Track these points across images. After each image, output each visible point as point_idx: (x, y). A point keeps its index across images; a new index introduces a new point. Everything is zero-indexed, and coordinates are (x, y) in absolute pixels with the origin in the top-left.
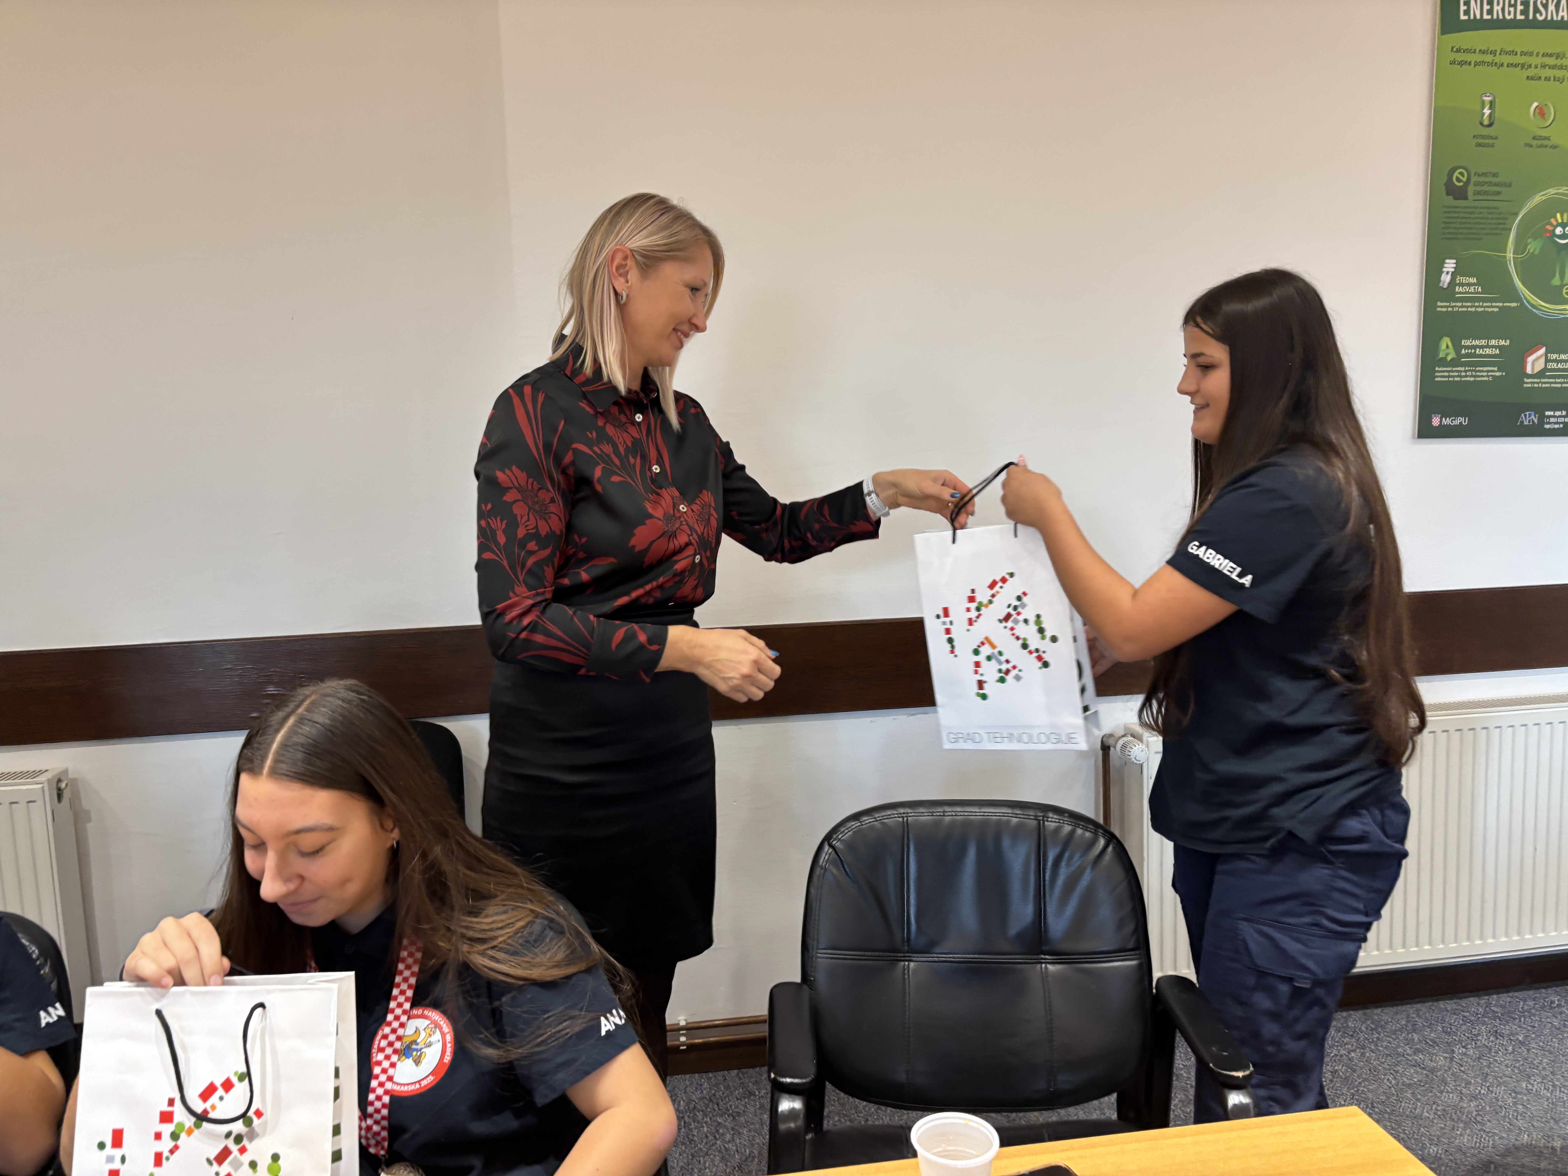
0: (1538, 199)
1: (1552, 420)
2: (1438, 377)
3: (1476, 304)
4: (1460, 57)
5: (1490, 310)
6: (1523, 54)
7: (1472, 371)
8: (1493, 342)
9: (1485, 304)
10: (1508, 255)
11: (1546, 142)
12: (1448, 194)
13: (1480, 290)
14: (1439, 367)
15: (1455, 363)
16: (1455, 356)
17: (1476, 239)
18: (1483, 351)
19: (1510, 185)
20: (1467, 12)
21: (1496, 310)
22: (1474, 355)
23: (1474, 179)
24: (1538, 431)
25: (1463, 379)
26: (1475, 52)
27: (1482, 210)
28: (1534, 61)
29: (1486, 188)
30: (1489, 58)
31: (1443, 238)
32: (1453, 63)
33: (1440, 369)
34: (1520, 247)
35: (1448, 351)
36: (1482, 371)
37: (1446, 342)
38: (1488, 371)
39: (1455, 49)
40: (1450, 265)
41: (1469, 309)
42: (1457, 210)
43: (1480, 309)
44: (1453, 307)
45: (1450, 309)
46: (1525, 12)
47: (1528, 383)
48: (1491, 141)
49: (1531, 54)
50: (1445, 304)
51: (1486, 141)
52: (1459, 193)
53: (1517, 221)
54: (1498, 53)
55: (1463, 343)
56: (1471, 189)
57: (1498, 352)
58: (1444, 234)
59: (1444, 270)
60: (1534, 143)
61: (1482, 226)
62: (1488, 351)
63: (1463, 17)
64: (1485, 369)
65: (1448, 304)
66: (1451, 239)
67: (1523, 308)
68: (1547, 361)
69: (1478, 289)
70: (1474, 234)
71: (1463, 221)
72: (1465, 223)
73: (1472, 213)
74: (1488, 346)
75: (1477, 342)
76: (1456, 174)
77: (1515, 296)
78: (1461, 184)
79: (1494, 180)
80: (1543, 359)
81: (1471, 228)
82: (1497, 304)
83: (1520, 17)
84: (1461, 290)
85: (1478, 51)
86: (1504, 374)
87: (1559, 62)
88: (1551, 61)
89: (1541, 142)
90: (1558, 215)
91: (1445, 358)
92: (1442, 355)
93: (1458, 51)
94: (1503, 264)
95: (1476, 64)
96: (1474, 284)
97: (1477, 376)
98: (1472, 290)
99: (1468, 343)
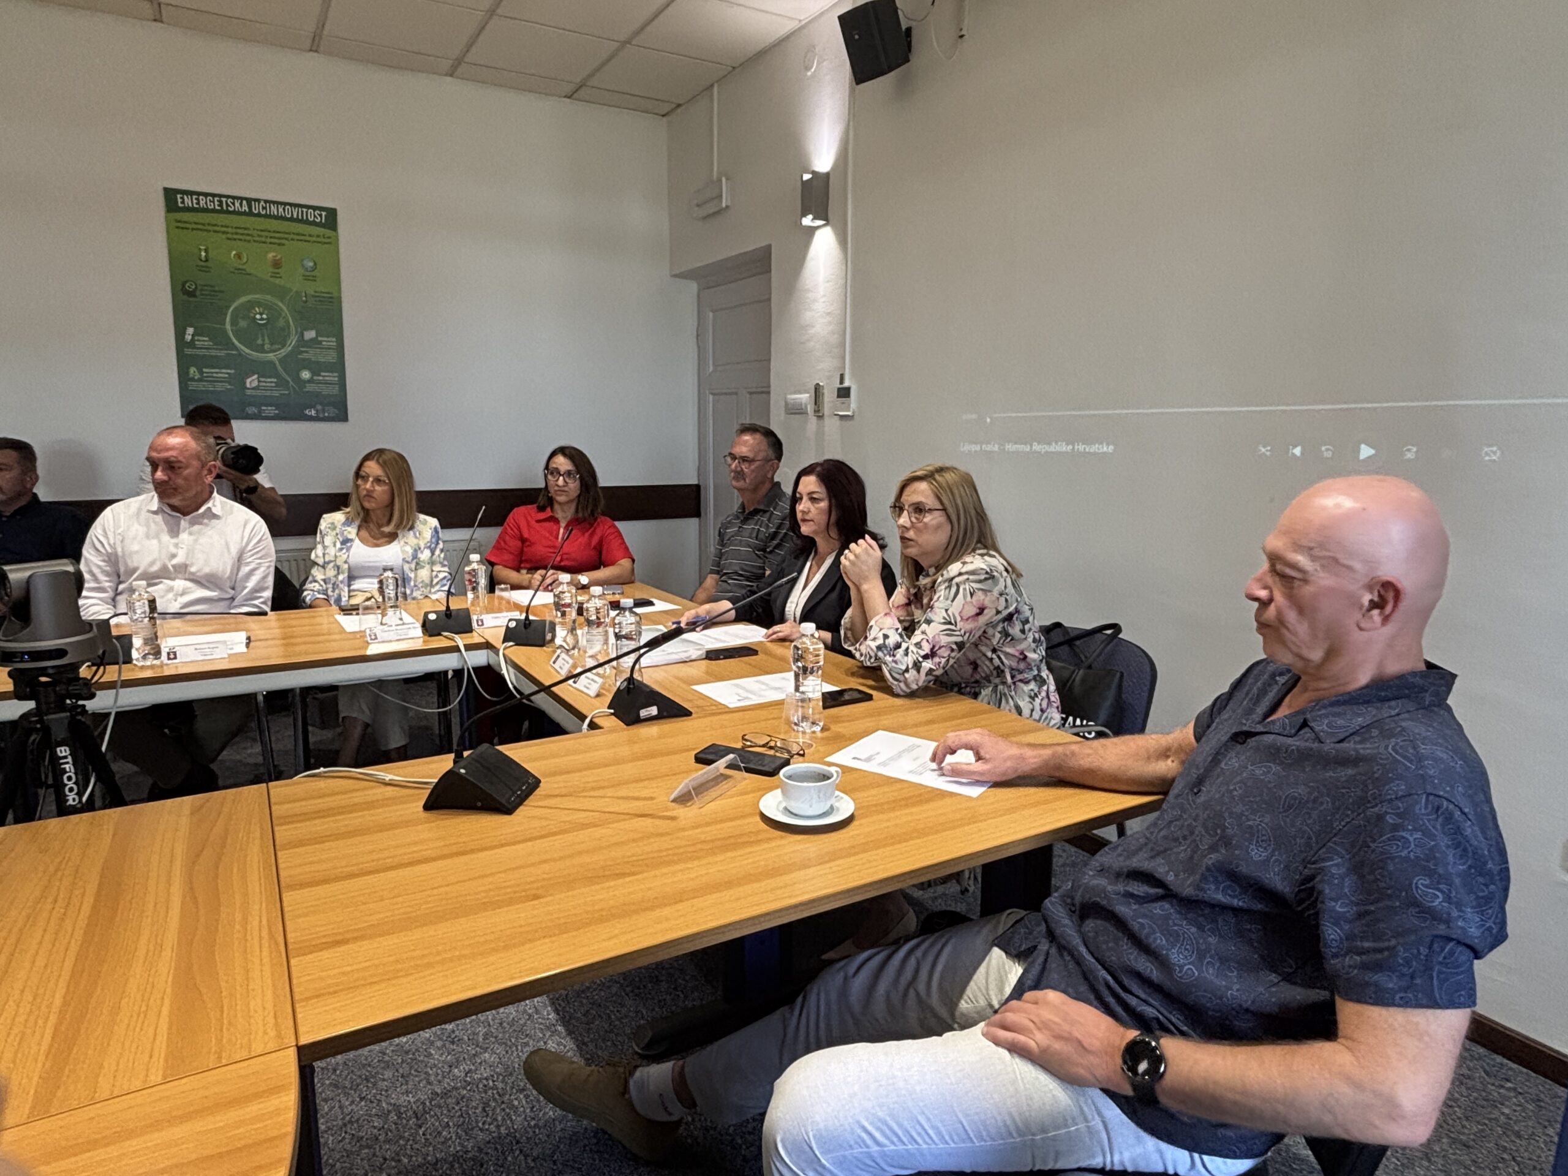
0: (243, 299)
1: (266, 411)
2: (191, 387)
3: (210, 351)
5: (219, 354)
6: (223, 226)
7: (212, 385)
8: (223, 371)
9: (214, 351)
10: (227, 327)
11: (243, 272)
12: (184, 295)
13: (211, 344)
14: (191, 382)
15: (200, 380)
16: (200, 377)
17: (205, 318)
18: (218, 375)
19: (223, 292)
20: (183, 202)
21: (223, 354)
22: (212, 377)
23: (199, 288)
24: (258, 417)
25: (208, 389)
26: (190, 223)
27: (207, 304)
28: (229, 230)
29: (207, 292)
30: (200, 227)
31: (184, 316)
32: (177, 227)
34: (234, 324)
35: (195, 374)
36: (219, 385)
37: (192, 370)
38: (223, 386)
39: (177, 221)
40: (190, 330)
41: (206, 353)
42: (190, 302)
43: (212, 354)
44: (195, 352)
45: (193, 353)
46: (221, 205)
47: (248, 392)
48: (208, 269)
49: (227, 227)
50: (190, 350)
51: (205, 269)
52: (192, 294)
53: (230, 310)
54: (206, 224)
55: (204, 371)
56: (198, 293)
57: (227, 376)
58: (185, 314)
59: (187, 333)
60: (236, 271)
61: (208, 312)
62: (221, 375)
63: (179, 205)
65: (192, 350)
66: (188, 317)
67: (240, 354)
68: (259, 382)
69: (209, 343)
70: (204, 316)
71: (195, 308)
73: (201, 305)
74: (221, 373)
75: (214, 371)
76: (187, 284)
77: (235, 348)
78: (191, 289)
79: (214, 289)
80: (257, 381)
81: (202, 313)
82: (223, 352)
83: (217, 208)
84: (199, 343)
85: (192, 223)
86: (233, 387)
87: (246, 232)
88: (242, 231)
89: (241, 271)
90: (256, 309)
91: (194, 378)
92: (192, 376)
93: (180, 222)
94: (225, 332)
95: (193, 229)
96: (207, 341)
97: (215, 387)
98: (206, 344)
99: (207, 371)
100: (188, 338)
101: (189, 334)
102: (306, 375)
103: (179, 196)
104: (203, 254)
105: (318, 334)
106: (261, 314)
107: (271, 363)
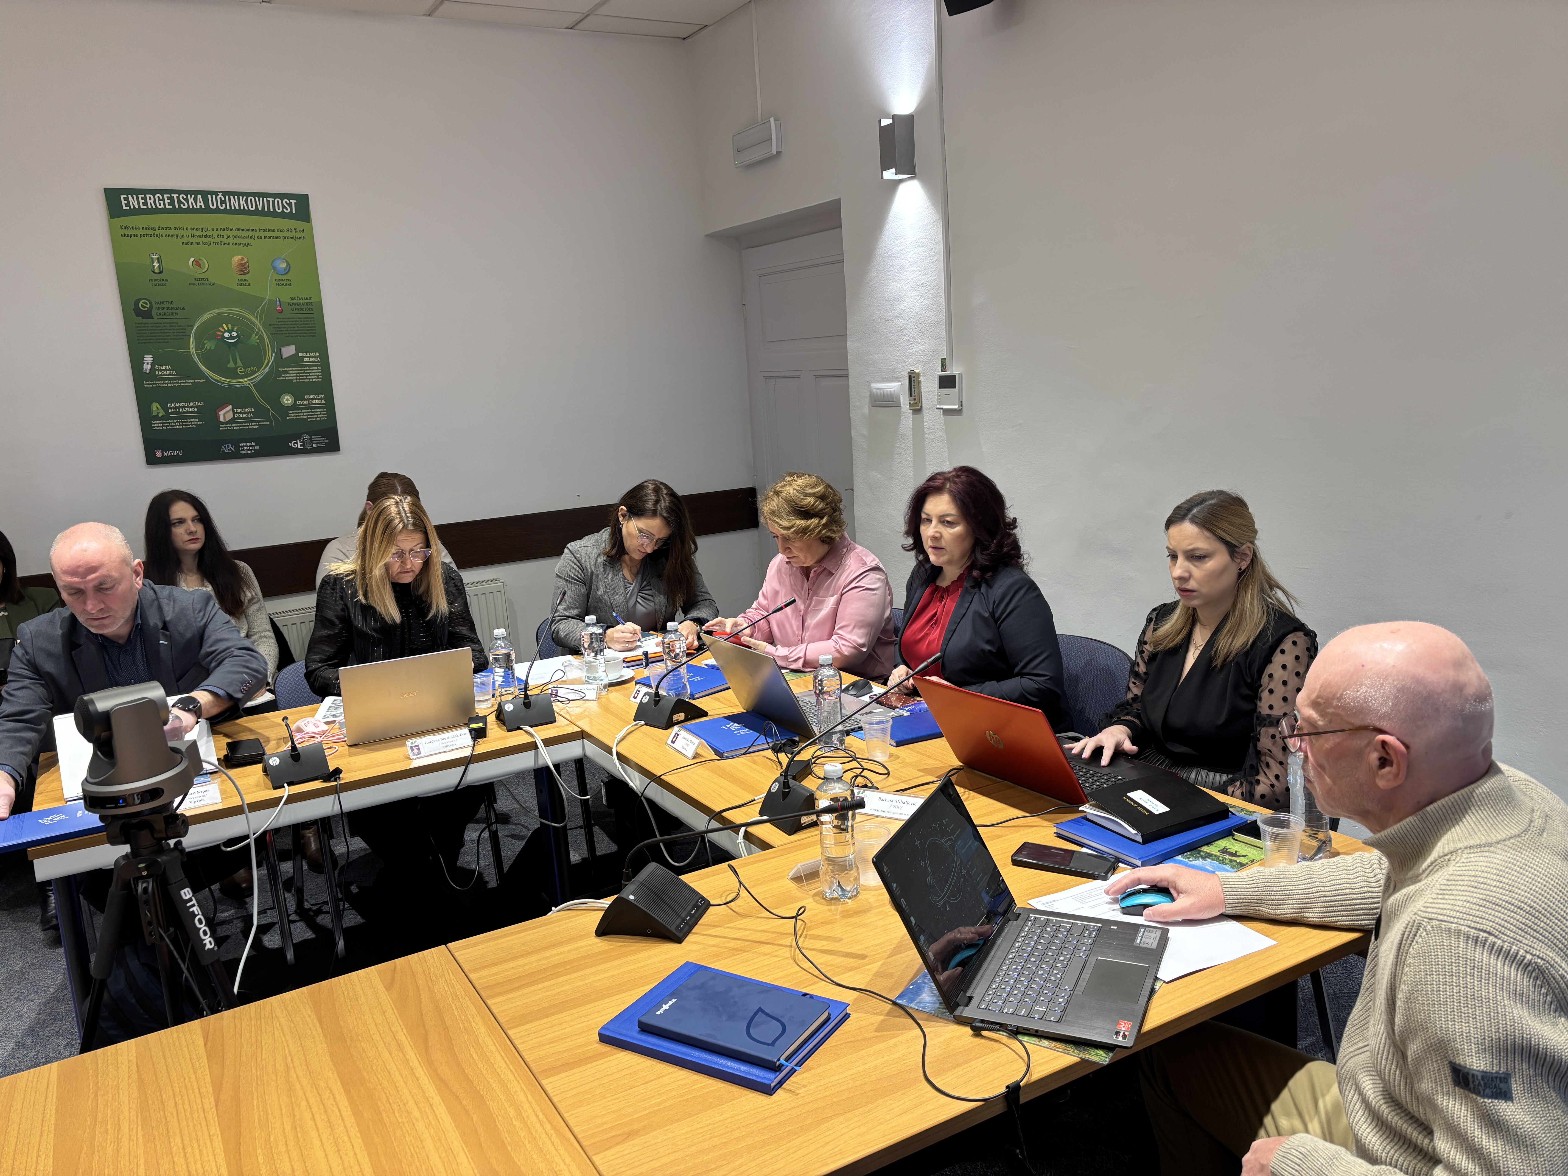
0: (206, 316)
1: (245, 448)
2: (154, 427)
3: (174, 382)
4: (127, 232)
5: (185, 385)
6: (175, 229)
7: (179, 422)
8: (191, 404)
9: (179, 382)
10: (191, 351)
11: (205, 282)
12: (137, 316)
13: (174, 373)
14: (154, 421)
15: (165, 418)
16: (164, 414)
17: (164, 342)
18: (185, 410)
19: (183, 308)
20: (128, 204)
21: (189, 384)
22: (179, 412)
23: (154, 306)
24: (236, 456)
25: (174, 427)
26: (139, 228)
27: (165, 325)
28: (185, 233)
29: (165, 311)
30: (151, 232)
31: (140, 343)
32: (124, 235)
33: (156, 422)
34: (199, 345)
35: (158, 411)
36: (187, 422)
37: (155, 406)
38: (191, 422)
39: (123, 227)
40: (148, 359)
41: (169, 385)
42: (146, 325)
43: (177, 385)
44: (156, 384)
45: (154, 385)
46: (172, 203)
47: (223, 427)
48: (163, 282)
49: (182, 229)
50: (149, 383)
51: (160, 283)
52: (145, 315)
53: (194, 330)
54: (157, 228)
55: (169, 406)
56: (154, 312)
57: (196, 409)
58: (140, 340)
59: (145, 362)
60: (196, 282)
61: (167, 334)
62: (188, 410)
63: (124, 207)
64: (189, 420)
65: (152, 382)
66: (145, 343)
67: (209, 383)
68: (234, 413)
70: (164, 339)
71: (152, 331)
72: (154, 333)
73: (157, 327)
74: (188, 407)
75: (180, 405)
76: (141, 303)
77: (203, 375)
78: (146, 309)
79: (171, 306)
80: (231, 412)
81: (160, 336)
82: (189, 381)
83: (167, 206)
84: (160, 373)
85: (141, 228)
86: (204, 423)
87: (204, 233)
88: (199, 233)
89: (203, 282)
90: (224, 325)
91: (158, 415)
92: (154, 414)
93: (127, 228)
94: (189, 357)
95: (141, 236)
96: (169, 370)
97: (183, 425)
98: (168, 373)
99: (173, 405)
100: (147, 368)
101: (148, 363)
102: (287, 400)
103: (122, 197)
104: (156, 265)
105: (298, 351)
106: (230, 332)
107: (247, 388)
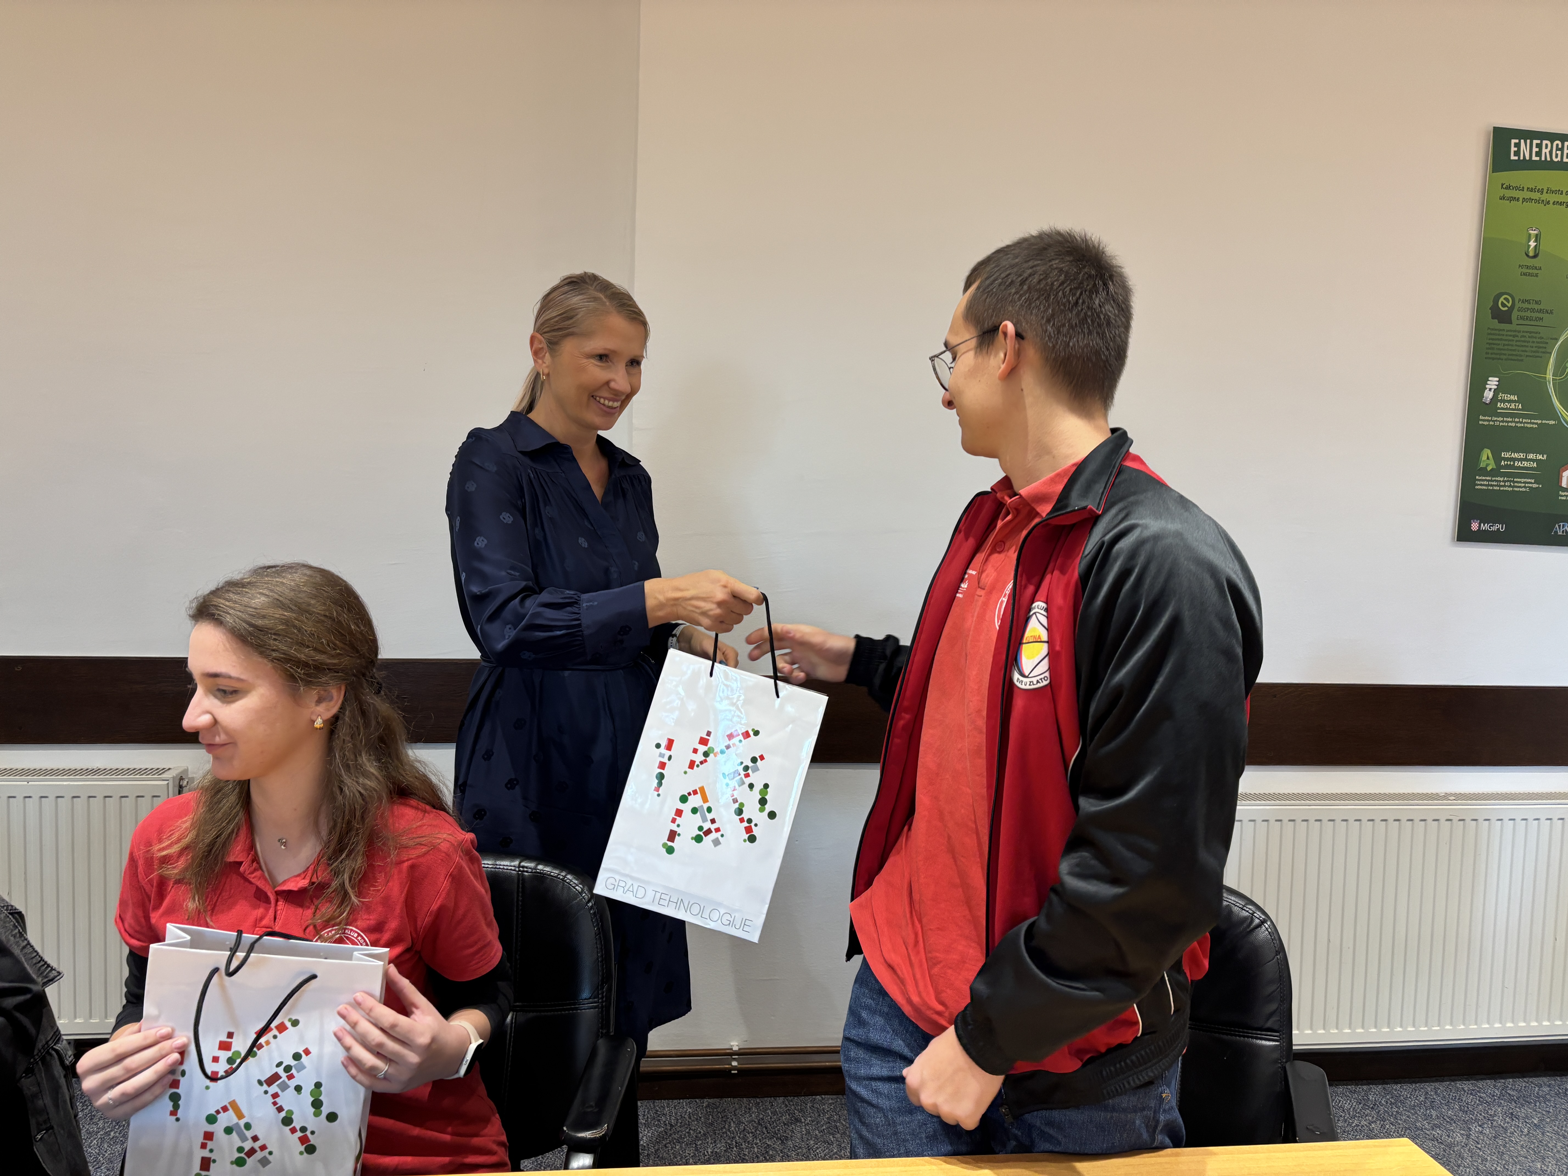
2: (1478, 485)
3: (1517, 420)
4: (1509, 193)
5: (1529, 426)
7: (1510, 481)
8: (1531, 456)
9: (1524, 421)
10: (1547, 376)
12: (1492, 318)
13: (1520, 407)
14: (1480, 476)
15: (1494, 473)
16: (1495, 467)
17: (1518, 360)
18: (1521, 463)
19: (1552, 312)
20: (1517, 153)
21: (1535, 426)
22: (1513, 467)
23: (1518, 305)
25: (1502, 489)
26: (1523, 189)
27: (1525, 334)
29: (1528, 314)
30: (1536, 196)
31: (1486, 358)
32: (1503, 198)
33: (1481, 478)
34: (1559, 370)
35: (1488, 462)
36: (1520, 482)
37: (1486, 453)
38: (1524, 483)
39: (1504, 186)
40: (1493, 382)
41: (1510, 424)
42: (1501, 332)
43: (1519, 425)
44: (1494, 421)
45: (1491, 423)
47: (1563, 495)
48: (1535, 271)
50: (1487, 418)
51: (1531, 271)
52: (1503, 317)
53: (1557, 346)
54: (1545, 191)
55: (1503, 455)
56: (1515, 314)
57: (1535, 465)
58: (1487, 353)
59: (1487, 386)
61: (1524, 349)
62: (1526, 464)
63: (1513, 157)
64: (1523, 480)
65: (1490, 418)
66: (1493, 359)
67: (1560, 426)
69: (1518, 405)
70: (1517, 355)
71: (1507, 343)
72: (1508, 345)
73: (1515, 336)
74: (1526, 460)
75: (1516, 455)
76: (1502, 299)
77: (1554, 415)
78: (1506, 309)
79: (1536, 307)
81: (1515, 350)
82: (1536, 421)
84: (1502, 405)
85: (1525, 189)
86: (1540, 486)
91: (1486, 468)
92: (1482, 465)
93: (1508, 188)
94: (1543, 384)
95: (1524, 200)
96: (1515, 401)
97: (1515, 487)
98: (1513, 406)
99: (1507, 455)
100: (1488, 395)
101: (1490, 389)
103: (1513, 141)
104: (1532, 244)
